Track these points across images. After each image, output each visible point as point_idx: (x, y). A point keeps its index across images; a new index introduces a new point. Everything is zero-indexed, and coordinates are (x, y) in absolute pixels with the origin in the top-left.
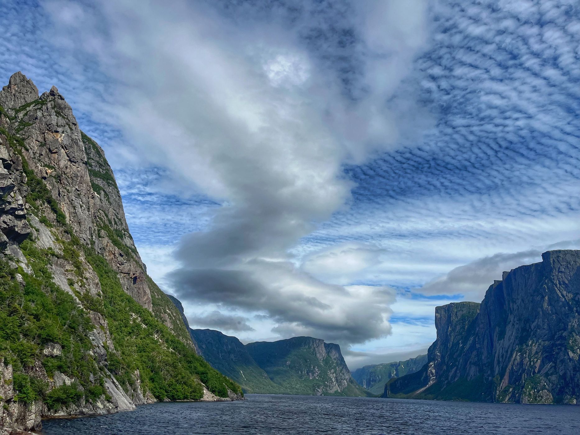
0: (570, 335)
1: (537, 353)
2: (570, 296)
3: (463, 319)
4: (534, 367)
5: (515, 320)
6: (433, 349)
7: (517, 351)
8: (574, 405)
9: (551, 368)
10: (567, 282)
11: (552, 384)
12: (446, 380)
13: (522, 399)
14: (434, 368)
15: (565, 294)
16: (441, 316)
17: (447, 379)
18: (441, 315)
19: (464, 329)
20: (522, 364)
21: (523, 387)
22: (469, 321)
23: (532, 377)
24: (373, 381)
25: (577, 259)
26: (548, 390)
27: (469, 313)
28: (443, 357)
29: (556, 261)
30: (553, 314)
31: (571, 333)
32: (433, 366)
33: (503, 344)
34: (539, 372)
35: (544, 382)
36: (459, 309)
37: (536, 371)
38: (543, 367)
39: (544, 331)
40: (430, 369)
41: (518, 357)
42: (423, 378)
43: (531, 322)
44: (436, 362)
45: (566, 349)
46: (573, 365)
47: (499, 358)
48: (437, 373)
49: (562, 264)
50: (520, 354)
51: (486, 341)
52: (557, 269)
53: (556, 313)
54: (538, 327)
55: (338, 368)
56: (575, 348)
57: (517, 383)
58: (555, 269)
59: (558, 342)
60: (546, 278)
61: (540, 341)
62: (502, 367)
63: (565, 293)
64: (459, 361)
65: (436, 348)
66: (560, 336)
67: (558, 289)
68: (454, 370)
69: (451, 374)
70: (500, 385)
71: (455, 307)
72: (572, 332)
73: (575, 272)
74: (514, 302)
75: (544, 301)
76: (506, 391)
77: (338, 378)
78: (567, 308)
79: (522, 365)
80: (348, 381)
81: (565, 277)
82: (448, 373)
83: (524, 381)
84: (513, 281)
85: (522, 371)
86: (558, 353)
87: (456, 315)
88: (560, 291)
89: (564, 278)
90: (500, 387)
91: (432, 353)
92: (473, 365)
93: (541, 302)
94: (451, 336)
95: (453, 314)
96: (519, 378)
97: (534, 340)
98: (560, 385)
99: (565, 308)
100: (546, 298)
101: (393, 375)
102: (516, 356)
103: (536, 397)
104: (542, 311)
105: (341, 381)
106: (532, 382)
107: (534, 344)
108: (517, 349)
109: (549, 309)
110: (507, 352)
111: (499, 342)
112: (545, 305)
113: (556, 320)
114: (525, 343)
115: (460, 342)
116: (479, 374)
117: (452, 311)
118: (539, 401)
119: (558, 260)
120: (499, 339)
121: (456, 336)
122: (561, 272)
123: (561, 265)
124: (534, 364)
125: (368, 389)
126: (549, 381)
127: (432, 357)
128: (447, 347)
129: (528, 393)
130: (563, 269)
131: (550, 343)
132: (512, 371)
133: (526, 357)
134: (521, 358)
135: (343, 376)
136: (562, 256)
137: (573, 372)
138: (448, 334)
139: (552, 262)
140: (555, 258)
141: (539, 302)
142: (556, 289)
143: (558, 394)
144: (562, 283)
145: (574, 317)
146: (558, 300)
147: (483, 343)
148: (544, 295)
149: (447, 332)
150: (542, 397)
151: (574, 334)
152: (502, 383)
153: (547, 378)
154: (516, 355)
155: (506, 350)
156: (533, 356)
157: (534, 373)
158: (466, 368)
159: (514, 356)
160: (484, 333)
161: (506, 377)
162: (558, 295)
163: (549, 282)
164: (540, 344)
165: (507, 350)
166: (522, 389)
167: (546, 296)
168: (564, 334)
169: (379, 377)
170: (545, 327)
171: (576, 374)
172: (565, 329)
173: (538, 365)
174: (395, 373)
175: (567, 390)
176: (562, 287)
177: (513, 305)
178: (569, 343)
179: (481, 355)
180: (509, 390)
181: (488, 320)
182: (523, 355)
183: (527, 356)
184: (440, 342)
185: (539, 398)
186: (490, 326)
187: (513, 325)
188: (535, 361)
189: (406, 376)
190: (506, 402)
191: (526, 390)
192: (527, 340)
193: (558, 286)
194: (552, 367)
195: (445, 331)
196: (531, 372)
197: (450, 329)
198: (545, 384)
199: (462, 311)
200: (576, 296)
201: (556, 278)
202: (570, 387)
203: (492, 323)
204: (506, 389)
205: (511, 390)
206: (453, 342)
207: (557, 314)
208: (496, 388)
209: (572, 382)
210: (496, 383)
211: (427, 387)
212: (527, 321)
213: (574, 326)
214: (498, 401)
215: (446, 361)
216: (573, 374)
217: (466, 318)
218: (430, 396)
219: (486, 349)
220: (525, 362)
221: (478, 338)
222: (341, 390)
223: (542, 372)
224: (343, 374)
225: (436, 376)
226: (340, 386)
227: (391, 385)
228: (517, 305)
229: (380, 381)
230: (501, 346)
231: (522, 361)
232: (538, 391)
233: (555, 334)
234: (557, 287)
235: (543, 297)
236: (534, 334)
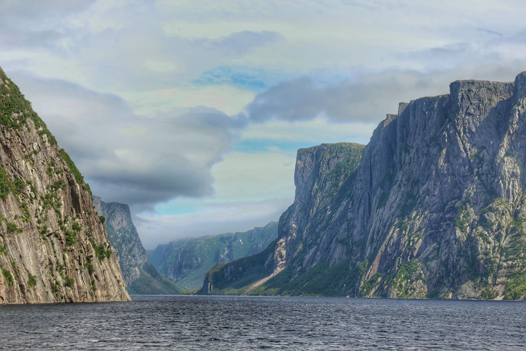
0: (464, 207)
1: (420, 230)
2: (475, 150)
3: (337, 172)
4: (411, 249)
5: (403, 179)
6: (288, 217)
7: (396, 226)
8: (449, 300)
9: (433, 251)
10: (474, 130)
11: (430, 272)
12: (299, 266)
13: (390, 292)
14: (286, 248)
15: (468, 148)
16: (304, 165)
17: (301, 265)
18: (305, 163)
19: (337, 186)
20: (399, 244)
21: (394, 276)
22: (346, 175)
23: (409, 264)
24: (185, 267)
25: (493, 95)
26: (424, 281)
27: (348, 161)
28: (300, 231)
29: (465, 96)
30: (449, 175)
31: (464, 204)
32: (284, 244)
33: (382, 214)
34: (418, 255)
35: (420, 270)
36: (334, 155)
37: (415, 255)
38: (425, 249)
39: (434, 198)
40: (278, 249)
41: (395, 235)
42: (267, 262)
43: (421, 185)
44: (289, 238)
45: (454, 226)
46: (458, 248)
47: (374, 234)
48: (289, 255)
49: (472, 102)
50: (398, 231)
51: (362, 209)
52: (465, 110)
53: (453, 174)
54: (428, 192)
55: (125, 245)
56: (465, 225)
57: (389, 271)
58: (463, 110)
59: (448, 216)
60: (450, 120)
61: (426, 213)
62: (375, 248)
63: (468, 146)
64: (322, 238)
65: (292, 217)
66: (452, 207)
67: (461, 139)
68: (313, 250)
69: (307, 257)
70: (366, 274)
71: (329, 150)
72: (467, 202)
73: (487, 114)
74: (407, 151)
75: (440, 155)
76: (372, 282)
77: (124, 264)
78: (467, 167)
79: (399, 246)
80: (141, 268)
81: (473, 122)
82: (304, 256)
83: (397, 268)
84: (411, 118)
85: (397, 254)
86: (445, 231)
87: (328, 163)
88: (463, 143)
89: (471, 123)
90: (367, 276)
91: (285, 224)
92: (339, 244)
93: (437, 157)
94: (316, 198)
95: (323, 162)
96: (391, 265)
97: (419, 211)
98: (439, 273)
99: (465, 167)
100: (444, 151)
101: (222, 256)
102: (393, 234)
103: (408, 289)
104: (436, 169)
105: (129, 269)
106: (407, 270)
107: (418, 217)
108: (396, 223)
109: (445, 168)
110: (385, 226)
111: (378, 210)
112: (441, 162)
113: (450, 184)
114: (408, 214)
115: (329, 207)
116: (345, 257)
117: (323, 158)
118: (410, 295)
119: (468, 96)
120: (379, 207)
121: (324, 198)
122: (470, 114)
123: (471, 104)
124: (413, 244)
125: (177, 281)
126: (427, 268)
127: (284, 229)
128: (309, 216)
129: (398, 284)
130: (473, 110)
131: (439, 215)
132: (385, 253)
133: (405, 235)
134: (398, 236)
135: (133, 260)
136: (474, 90)
137: (457, 256)
138: (313, 194)
139: (460, 98)
140: (465, 92)
141: (434, 156)
142: (459, 139)
143: (435, 286)
144: (467, 130)
145: (473, 182)
146: (458, 156)
147: (358, 210)
148: (443, 146)
149: (311, 191)
150: (415, 290)
151: (468, 206)
152: (369, 271)
153: (426, 265)
154: (394, 232)
155: (384, 223)
156: (413, 234)
157: (412, 256)
158: (330, 248)
159: (391, 233)
160: (360, 196)
161: (376, 263)
162: (459, 148)
163: (452, 128)
164: (425, 217)
165: (386, 223)
166: (393, 278)
167: (444, 148)
168: (457, 205)
169: (197, 260)
170: (436, 193)
171: (459, 260)
172: (459, 197)
173: (417, 246)
174: (226, 252)
175: (446, 281)
176: (467, 136)
177: (405, 157)
178: (459, 218)
179: (352, 230)
180: (376, 280)
181: (369, 177)
182: (402, 232)
183: (407, 233)
184: (299, 206)
185: (410, 291)
186: (371, 184)
187: (400, 186)
188: (416, 240)
189: (241, 260)
190: (370, 296)
191: (397, 280)
192: (411, 210)
193: (462, 134)
194: (435, 249)
195: (309, 189)
196: (408, 255)
197: (316, 186)
198: (422, 272)
199: (338, 157)
200: (481, 152)
201: (461, 122)
202: (450, 276)
203: (374, 181)
204: (374, 278)
205: (379, 279)
206: (318, 208)
207: (454, 176)
208: (361, 277)
209: (453, 271)
210: (361, 271)
211: (270, 277)
212: (416, 182)
213: (470, 194)
214: (360, 296)
215: (304, 237)
216: (456, 259)
217: (343, 169)
218: (272, 290)
219: (360, 221)
220: (403, 242)
221: (353, 204)
222: (129, 284)
223: (422, 255)
224: (134, 256)
225: (287, 259)
226: (127, 278)
227: (216, 275)
228: (409, 156)
229: (197, 267)
230: (379, 216)
231: (399, 240)
232: (412, 282)
233: (447, 204)
234: (460, 137)
235: (441, 149)
236: (420, 203)
